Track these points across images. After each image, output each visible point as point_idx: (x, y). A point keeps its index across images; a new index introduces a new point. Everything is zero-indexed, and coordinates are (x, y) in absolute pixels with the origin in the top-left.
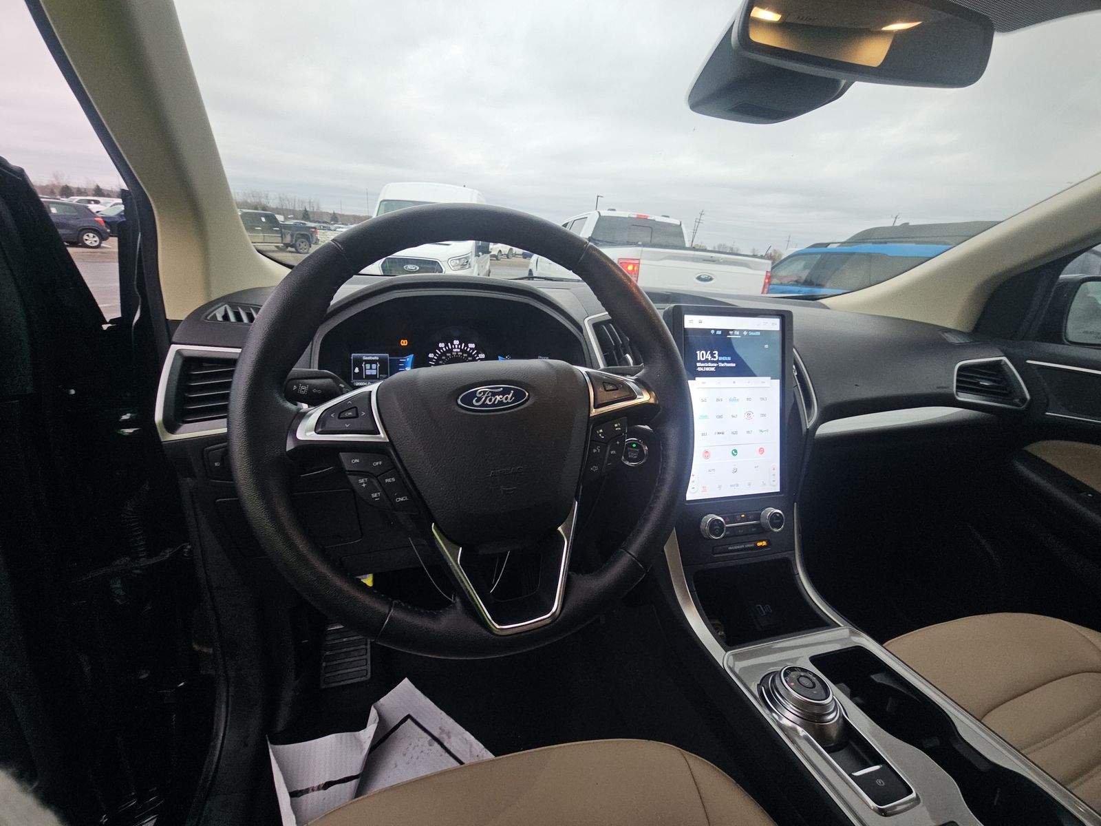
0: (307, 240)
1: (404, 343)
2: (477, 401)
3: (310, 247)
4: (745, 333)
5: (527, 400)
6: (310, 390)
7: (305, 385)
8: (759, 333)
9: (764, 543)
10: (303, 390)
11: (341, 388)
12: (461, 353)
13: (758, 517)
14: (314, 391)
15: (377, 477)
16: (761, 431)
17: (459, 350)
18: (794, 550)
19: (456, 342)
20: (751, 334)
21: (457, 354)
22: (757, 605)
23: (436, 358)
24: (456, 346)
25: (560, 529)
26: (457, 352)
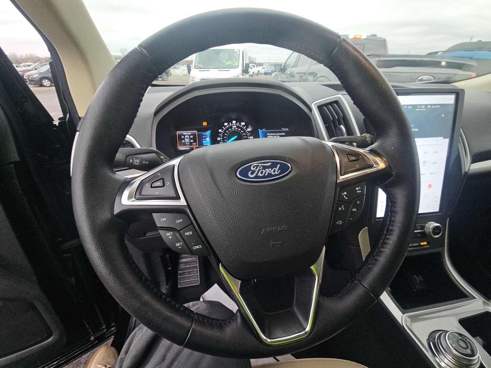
0: (166, 74)
1: (205, 124)
2: (252, 174)
3: (168, 77)
4: (429, 107)
5: (290, 172)
6: (141, 162)
7: (137, 159)
8: (439, 106)
9: (425, 243)
10: (137, 162)
11: (162, 159)
12: (237, 129)
13: (423, 228)
14: (144, 162)
15: (179, 231)
16: (432, 173)
17: (236, 127)
18: (444, 247)
19: (234, 122)
20: (433, 107)
21: (235, 129)
22: (414, 276)
23: (223, 132)
24: (234, 124)
25: (312, 267)
26: (235, 128)
